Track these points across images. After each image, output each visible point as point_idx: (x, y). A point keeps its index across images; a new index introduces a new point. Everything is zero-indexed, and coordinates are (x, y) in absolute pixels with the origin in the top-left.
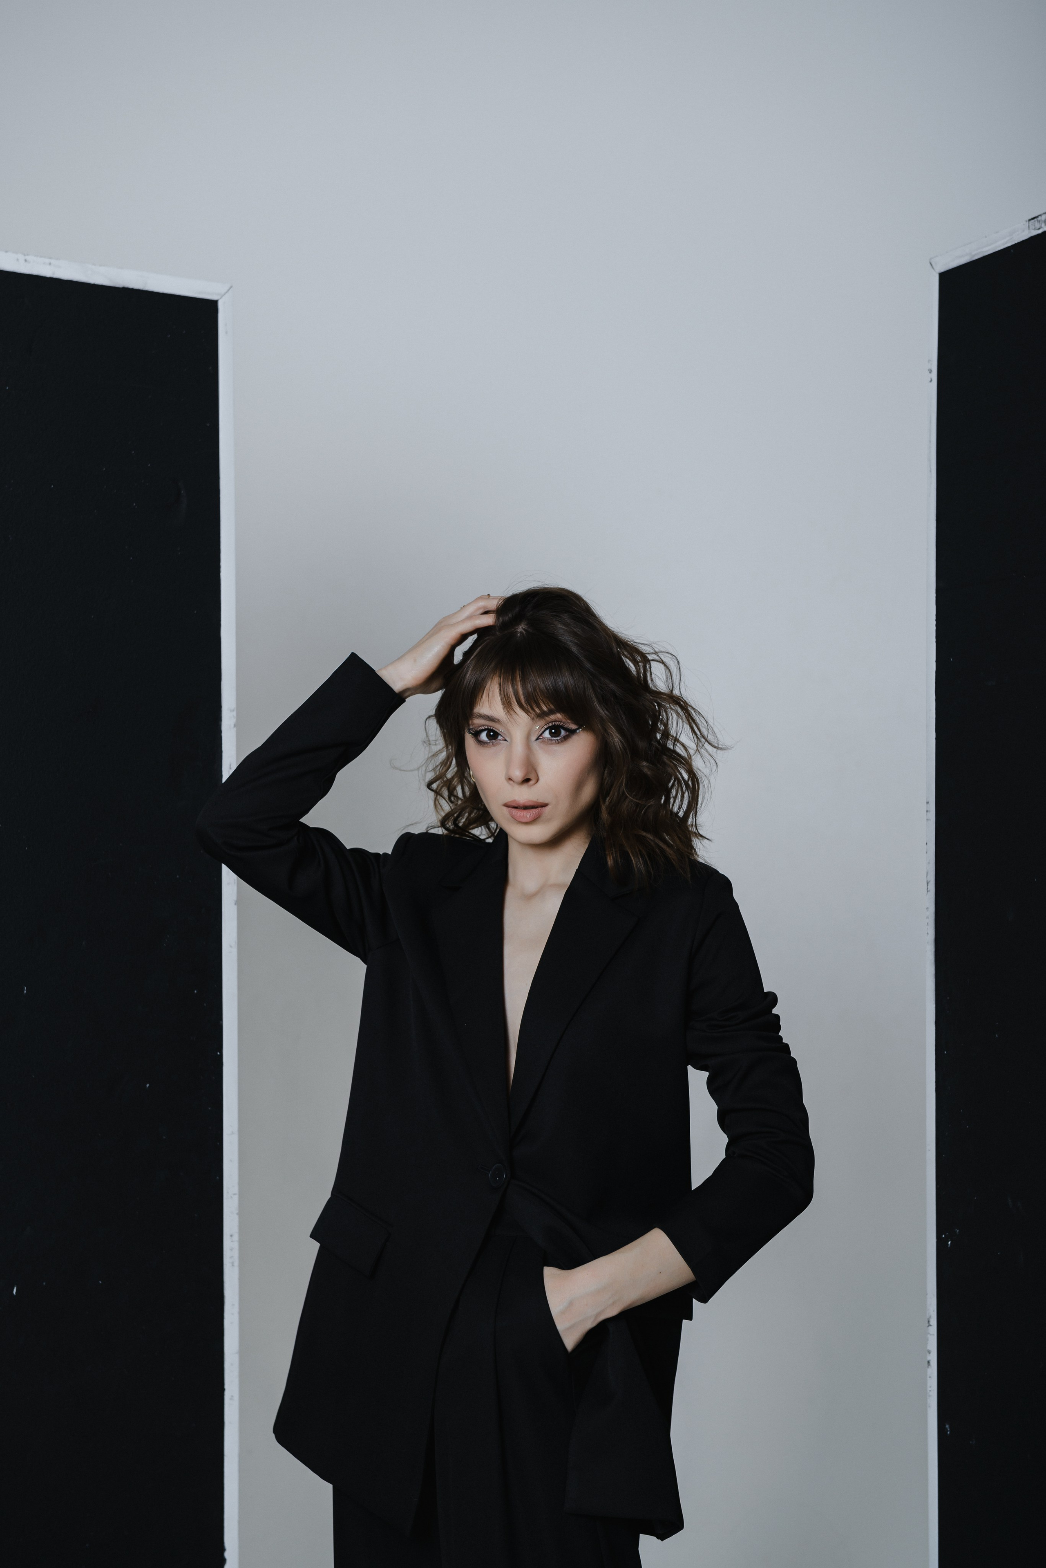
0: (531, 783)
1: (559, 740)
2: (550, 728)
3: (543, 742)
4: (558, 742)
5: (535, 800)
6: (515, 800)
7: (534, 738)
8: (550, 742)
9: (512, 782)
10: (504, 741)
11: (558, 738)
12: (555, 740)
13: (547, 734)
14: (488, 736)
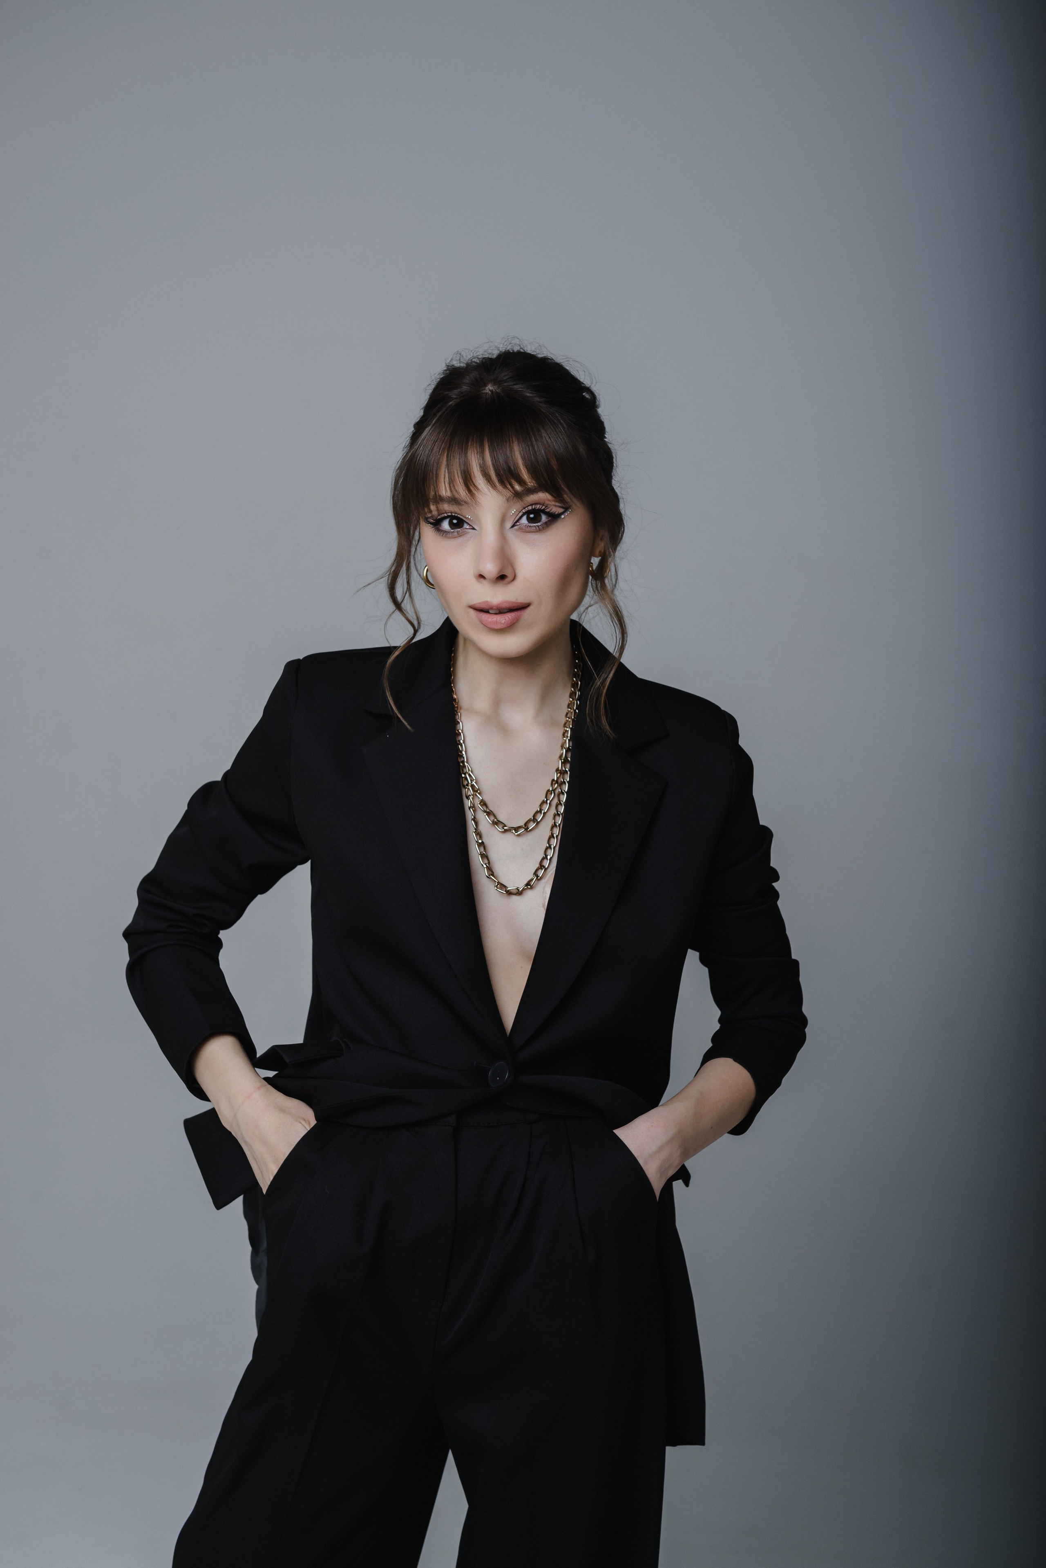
0: (507, 580)
1: (540, 527)
2: (528, 513)
3: (520, 529)
4: (540, 530)
5: (514, 600)
6: (486, 602)
7: (509, 525)
8: (529, 529)
9: (482, 580)
10: (472, 530)
11: (539, 524)
12: (535, 526)
13: (524, 520)
14: (452, 525)
